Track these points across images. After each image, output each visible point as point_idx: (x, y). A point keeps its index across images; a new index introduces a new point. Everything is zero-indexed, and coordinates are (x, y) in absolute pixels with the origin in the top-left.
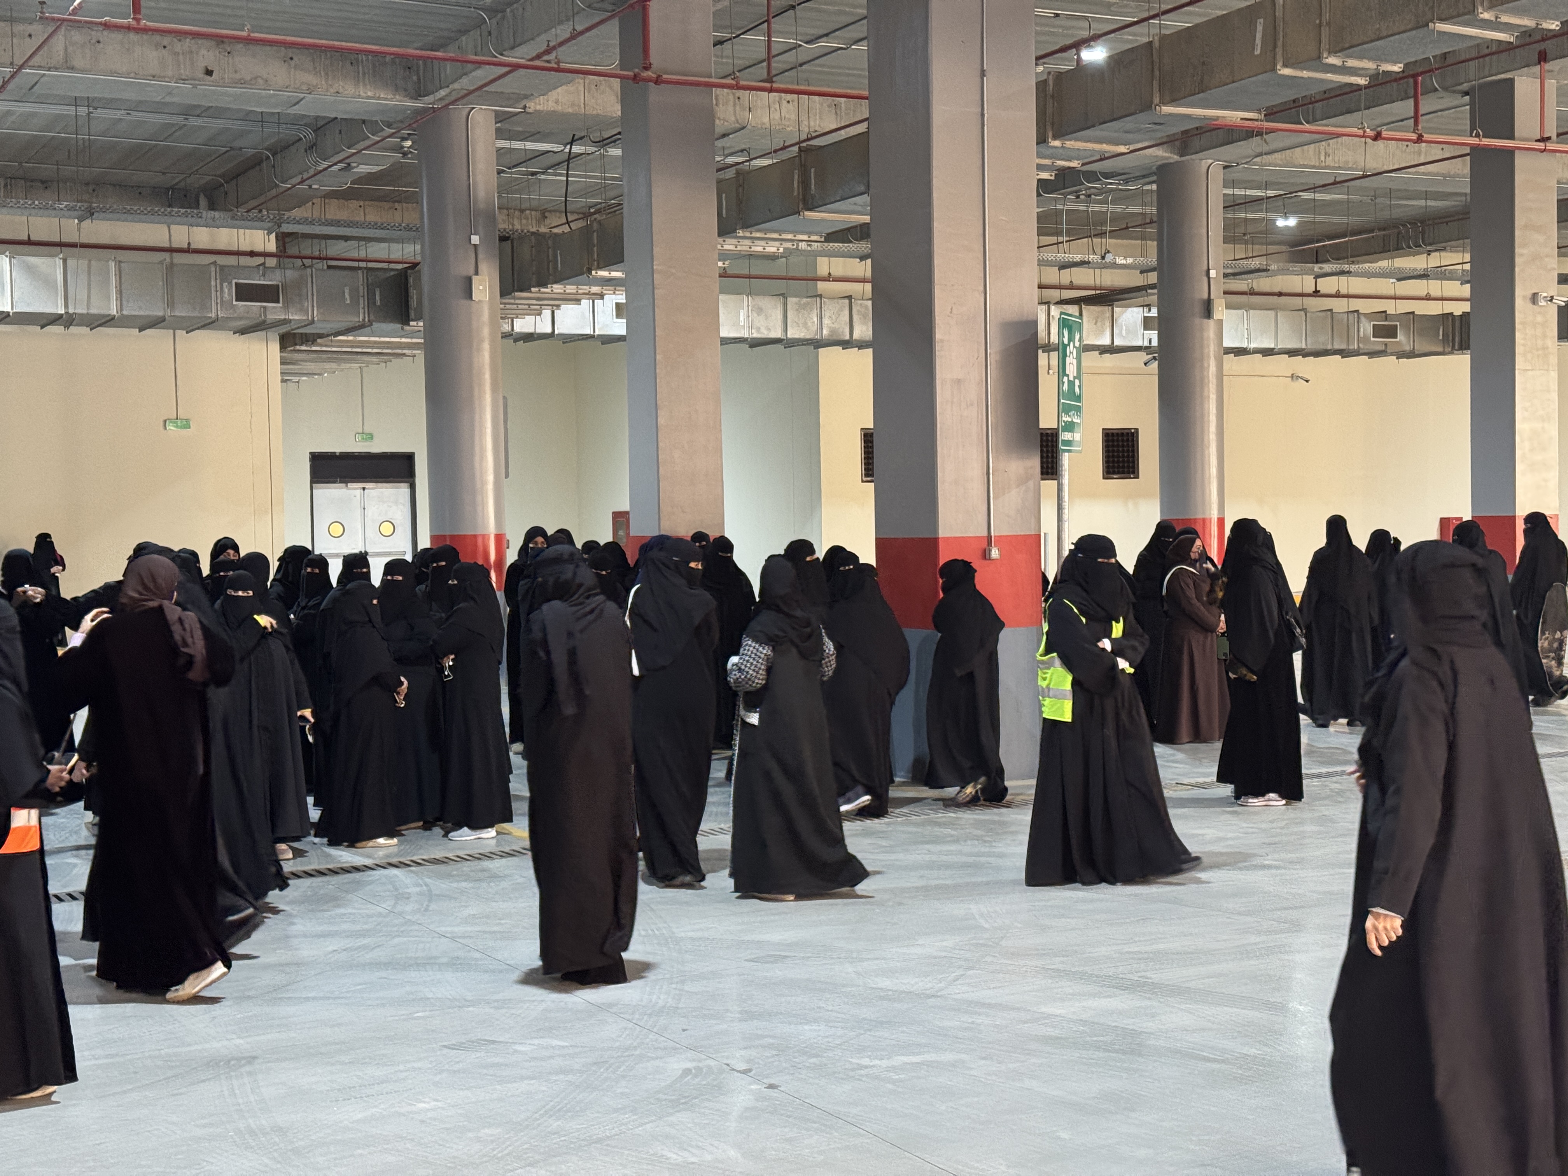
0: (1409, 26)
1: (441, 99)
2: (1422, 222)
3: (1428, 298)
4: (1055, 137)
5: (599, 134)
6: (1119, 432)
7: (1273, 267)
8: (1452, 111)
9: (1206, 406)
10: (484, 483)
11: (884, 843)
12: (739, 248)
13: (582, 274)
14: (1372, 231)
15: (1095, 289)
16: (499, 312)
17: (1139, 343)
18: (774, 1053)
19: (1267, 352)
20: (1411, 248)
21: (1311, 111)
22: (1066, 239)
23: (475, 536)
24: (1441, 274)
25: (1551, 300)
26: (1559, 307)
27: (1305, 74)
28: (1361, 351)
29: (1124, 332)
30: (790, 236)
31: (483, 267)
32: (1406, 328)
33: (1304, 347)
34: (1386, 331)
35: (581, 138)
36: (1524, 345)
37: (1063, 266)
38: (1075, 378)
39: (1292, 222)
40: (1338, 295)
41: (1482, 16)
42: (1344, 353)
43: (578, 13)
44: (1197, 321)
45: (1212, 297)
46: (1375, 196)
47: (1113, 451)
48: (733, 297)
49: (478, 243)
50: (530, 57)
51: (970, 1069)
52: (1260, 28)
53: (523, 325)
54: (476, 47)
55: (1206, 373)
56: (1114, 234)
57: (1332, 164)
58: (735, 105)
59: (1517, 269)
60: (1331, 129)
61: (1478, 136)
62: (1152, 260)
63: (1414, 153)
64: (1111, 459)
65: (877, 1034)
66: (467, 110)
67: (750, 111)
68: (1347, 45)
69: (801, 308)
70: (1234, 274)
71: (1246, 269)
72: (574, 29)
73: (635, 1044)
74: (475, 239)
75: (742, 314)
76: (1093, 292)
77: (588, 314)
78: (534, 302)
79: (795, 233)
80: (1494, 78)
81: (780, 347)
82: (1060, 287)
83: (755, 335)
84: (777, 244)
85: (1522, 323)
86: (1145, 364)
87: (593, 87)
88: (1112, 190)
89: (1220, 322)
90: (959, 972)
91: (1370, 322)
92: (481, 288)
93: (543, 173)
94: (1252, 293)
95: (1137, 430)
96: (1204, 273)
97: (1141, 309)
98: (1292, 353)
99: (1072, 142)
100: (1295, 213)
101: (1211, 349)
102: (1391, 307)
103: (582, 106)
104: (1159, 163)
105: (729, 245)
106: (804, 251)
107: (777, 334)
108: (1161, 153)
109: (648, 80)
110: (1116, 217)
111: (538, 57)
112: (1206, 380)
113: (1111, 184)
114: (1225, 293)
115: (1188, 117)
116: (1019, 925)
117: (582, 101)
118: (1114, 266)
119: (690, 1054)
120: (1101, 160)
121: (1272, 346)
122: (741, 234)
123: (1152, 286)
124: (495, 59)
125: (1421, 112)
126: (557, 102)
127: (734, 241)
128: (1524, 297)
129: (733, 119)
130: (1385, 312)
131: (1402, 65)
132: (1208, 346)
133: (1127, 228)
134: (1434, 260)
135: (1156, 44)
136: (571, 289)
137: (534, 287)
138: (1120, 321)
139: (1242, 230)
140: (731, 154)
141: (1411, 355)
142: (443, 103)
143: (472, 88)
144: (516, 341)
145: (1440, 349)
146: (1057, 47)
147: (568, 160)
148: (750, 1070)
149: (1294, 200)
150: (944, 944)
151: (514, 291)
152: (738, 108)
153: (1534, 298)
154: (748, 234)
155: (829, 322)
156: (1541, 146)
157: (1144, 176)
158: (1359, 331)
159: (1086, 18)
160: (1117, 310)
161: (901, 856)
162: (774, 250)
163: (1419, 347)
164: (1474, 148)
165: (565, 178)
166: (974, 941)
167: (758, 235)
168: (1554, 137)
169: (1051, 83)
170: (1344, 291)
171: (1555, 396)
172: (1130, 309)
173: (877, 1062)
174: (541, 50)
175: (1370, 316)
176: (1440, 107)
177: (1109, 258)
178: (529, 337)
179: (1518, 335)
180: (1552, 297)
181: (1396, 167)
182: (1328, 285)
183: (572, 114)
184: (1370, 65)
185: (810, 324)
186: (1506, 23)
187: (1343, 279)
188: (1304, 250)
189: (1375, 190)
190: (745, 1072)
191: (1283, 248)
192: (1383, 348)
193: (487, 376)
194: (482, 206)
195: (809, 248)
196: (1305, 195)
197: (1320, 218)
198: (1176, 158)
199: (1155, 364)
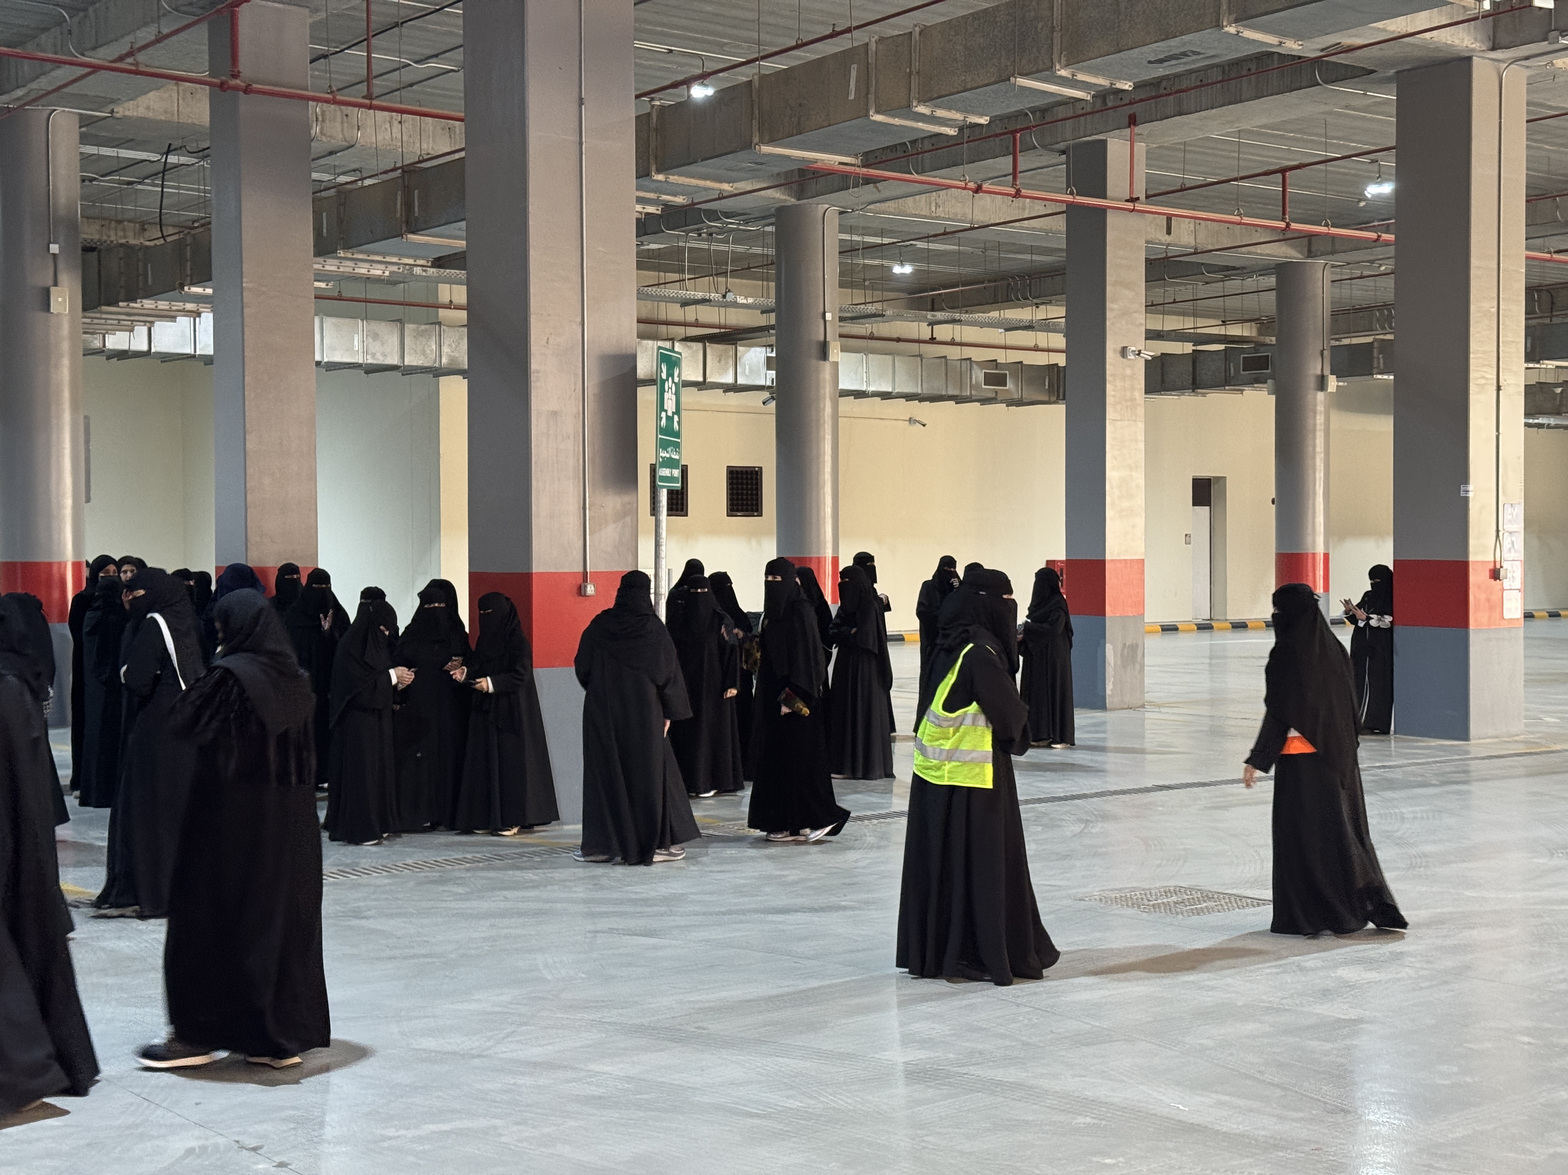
0: (993, 79)
1: (18, 99)
2: (1030, 276)
3: (1036, 349)
4: (659, 171)
5: (195, 145)
6: (744, 470)
7: (889, 313)
8: (1051, 169)
9: (822, 444)
10: (60, 507)
11: (460, 890)
12: (341, 269)
13: (175, 290)
14: (983, 282)
15: (720, 327)
16: (81, 326)
17: (762, 383)
18: (292, 1126)
19: (885, 396)
20: (1020, 300)
21: (920, 160)
22: (687, 276)
23: (50, 565)
24: (1046, 326)
25: (1139, 354)
26: (1146, 361)
27: (897, 121)
28: (973, 398)
29: (747, 371)
30: (395, 260)
31: (64, 278)
32: (1015, 376)
33: (920, 392)
34: (996, 379)
35: (175, 149)
36: (1114, 396)
37: (685, 303)
38: (674, 413)
39: (908, 269)
40: (953, 343)
41: (1059, 73)
42: (959, 400)
43: (164, 15)
44: (814, 362)
45: (828, 339)
46: (985, 248)
47: (738, 489)
48: (347, 321)
49: (57, 252)
50: (110, 59)
51: (500, 1135)
52: (854, 74)
53: (116, 341)
54: (55, 45)
55: (821, 414)
56: (735, 273)
57: (942, 215)
58: (342, 123)
59: (1108, 323)
60: (937, 180)
61: (1072, 193)
62: (771, 301)
63: (1019, 208)
64: (735, 497)
65: (409, 1101)
66: (48, 112)
67: (358, 129)
68: (935, 95)
69: (419, 334)
70: (852, 318)
71: (863, 314)
72: (159, 32)
73: (138, 1122)
74: (54, 248)
75: (356, 338)
76: (717, 331)
77: (189, 332)
78: (124, 317)
79: (401, 256)
80: (1088, 139)
81: (397, 374)
82: (685, 324)
83: (370, 361)
84: (382, 267)
85: (1112, 375)
86: (764, 403)
87: (188, 95)
88: (733, 230)
89: (836, 364)
90: (510, 1029)
91: (982, 369)
92: (60, 300)
93: (139, 183)
94: (872, 337)
95: (761, 468)
96: (820, 316)
97: (764, 349)
98: (909, 397)
99: (676, 177)
100: (911, 261)
101: (827, 391)
102: (1002, 356)
103: (176, 113)
104: (777, 205)
105: (331, 266)
106: (420, 276)
107: (394, 360)
108: (776, 195)
109: (236, 88)
110: (737, 258)
111: (121, 59)
112: (822, 421)
113: (732, 223)
114: (841, 336)
115: (788, 157)
116: (583, 976)
117: (176, 109)
118: (735, 305)
119: (197, 1132)
120: (719, 199)
121: (890, 390)
122: (342, 255)
123: (772, 327)
124: (75, 59)
125: (1019, 169)
126: (148, 108)
127: (336, 262)
128: (1115, 350)
129: (341, 136)
130: (996, 360)
131: (988, 118)
132: (824, 388)
133: (749, 268)
134: (1041, 313)
135: (756, 83)
136: (163, 305)
137: (123, 301)
138: (743, 360)
139: (862, 275)
140: (343, 173)
141: (1020, 403)
142: (19, 103)
143: (50, 89)
144: (108, 358)
145: (1046, 398)
146: (669, 82)
147: (164, 171)
148: (260, 1147)
149: (909, 249)
150: (502, 998)
151: (100, 305)
152: (346, 125)
153: (1124, 352)
154: (349, 255)
155: (449, 350)
156: (1130, 206)
157: (763, 218)
158: (971, 378)
159: (699, 56)
160: (740, 349)
161: (475, 904)
162: (379, 273)
163: (1027, 395)
164: (1070, 205)
165: (160, 189)
166: (533, 995)
167: (360, 256)
168: (1143, 197)
169: (654, 116)
170: (958, 339)
171: (1142, 446)
172: (753, 349)
173: (402, 1132)
174: (124, 52)
175: (983, 364)
176: (1040, 165)
177: (730, 297)
178: (123, 355)
179: (1109, 387)
180: (1140, 351)
181: (1002, 221)
182: (943, 332)
183: (165, 122)
184: (958, 116)
185: (428, 352)
186: (1082, 81)
187: (957, 327)
188: (921, 297)
189: (985, 242)
190: (254, 1149)
191: (902, 295)
192: (993, 395)
193: (66, 395)
194: (62, 212)
195: (424, 274)
196: (920, 245)
197: (933, 267)
198: (793, 201)
199: (773, 405)
